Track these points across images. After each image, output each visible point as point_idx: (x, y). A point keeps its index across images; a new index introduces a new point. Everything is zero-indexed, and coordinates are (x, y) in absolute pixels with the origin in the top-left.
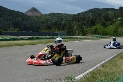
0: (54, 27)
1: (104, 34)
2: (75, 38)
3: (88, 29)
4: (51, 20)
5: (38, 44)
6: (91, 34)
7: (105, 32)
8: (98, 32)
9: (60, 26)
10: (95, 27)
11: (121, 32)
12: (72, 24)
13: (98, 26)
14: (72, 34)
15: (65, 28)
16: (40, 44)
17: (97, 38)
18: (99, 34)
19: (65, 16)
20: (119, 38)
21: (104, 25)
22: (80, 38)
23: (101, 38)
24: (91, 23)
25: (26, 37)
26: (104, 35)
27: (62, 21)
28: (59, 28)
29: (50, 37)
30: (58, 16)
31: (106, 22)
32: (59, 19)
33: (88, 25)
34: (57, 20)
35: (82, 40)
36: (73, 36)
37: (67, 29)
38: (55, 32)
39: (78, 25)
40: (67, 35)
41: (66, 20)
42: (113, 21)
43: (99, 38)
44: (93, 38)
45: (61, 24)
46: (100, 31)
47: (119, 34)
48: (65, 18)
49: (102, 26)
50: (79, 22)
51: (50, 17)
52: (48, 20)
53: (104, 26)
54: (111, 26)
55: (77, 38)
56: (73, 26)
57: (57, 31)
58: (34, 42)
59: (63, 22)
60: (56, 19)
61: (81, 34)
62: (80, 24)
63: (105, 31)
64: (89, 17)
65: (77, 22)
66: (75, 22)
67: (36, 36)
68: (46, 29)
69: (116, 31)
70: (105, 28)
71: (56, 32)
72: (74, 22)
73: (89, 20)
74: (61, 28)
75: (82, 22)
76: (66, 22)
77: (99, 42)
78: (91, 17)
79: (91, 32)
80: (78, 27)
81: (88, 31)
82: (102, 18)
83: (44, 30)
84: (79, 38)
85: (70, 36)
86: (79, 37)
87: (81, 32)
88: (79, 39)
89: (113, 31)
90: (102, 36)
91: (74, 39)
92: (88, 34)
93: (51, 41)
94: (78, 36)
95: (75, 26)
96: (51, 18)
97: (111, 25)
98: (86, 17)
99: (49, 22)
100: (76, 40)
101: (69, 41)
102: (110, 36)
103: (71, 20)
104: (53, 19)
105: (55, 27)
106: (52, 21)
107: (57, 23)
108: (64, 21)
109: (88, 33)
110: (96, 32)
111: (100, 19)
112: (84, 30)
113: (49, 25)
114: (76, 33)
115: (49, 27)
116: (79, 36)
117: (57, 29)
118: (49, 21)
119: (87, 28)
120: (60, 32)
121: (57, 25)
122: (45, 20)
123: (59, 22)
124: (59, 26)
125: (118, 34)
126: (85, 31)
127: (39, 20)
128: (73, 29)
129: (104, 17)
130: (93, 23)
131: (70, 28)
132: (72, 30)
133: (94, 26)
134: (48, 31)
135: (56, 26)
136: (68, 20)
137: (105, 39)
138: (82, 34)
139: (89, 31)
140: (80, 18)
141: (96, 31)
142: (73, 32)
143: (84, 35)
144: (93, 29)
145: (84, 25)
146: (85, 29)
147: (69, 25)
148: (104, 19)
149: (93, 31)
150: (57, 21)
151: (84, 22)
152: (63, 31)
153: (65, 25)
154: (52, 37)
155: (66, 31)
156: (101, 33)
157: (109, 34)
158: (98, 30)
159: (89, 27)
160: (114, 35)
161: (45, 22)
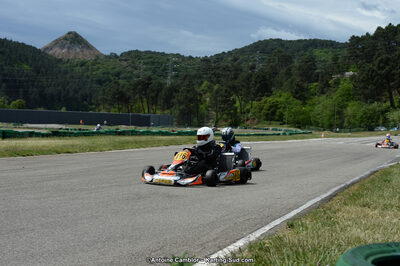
0: (137, 96)
1: (299, 123)
3: (248, 107)
4: (129, 75)
5: (83, 150)
6: (259, 122)
7: (302, 117)
8: (281, 115)
9: (157, 95)
10: (270, 99)
11: (354, 116)
12: (198, 90)
13: (280, 96)
14: (195, 120)
15: (174, 100)
16: (91, 150)
17: (279, 135)
18: (284, 123)
19: (176, 63)
20: (349, 136)
21: (301, 94)
23: (291, 134)
24: (258, 85)
26: (299, 127)
27: (165, 77)
28: (153, 101)
29: (123, 128)
30: (153, 63)
31: (305, 85)
32: (154, 72)
33: (248, 93)
34: (150, 73)
37: (180, 103)
38: (142, 114)
39: (217, 92)
40: (180, 125)
41: (177, 76)
42: (330, 82)
43: (284, 134)
44: (263, 135)
45: (161, 85)
46: (286, 113)
47: (350, 123)
48: (175, 70)
49: (291, 98)
50: (218, 82)
51: (125, 64)
52: (118, 75)
53: (298, 98)
54: (323, 97)
56: (201, 95)
57: (146, 111)
58: (72, 146)
59: (169, 82)
60: (145, 70)
61: (226, 120)
62: (224, 88)
63: (302, 114)
64: (253, 68)
65: (212, 82)
66: (206, 82)
67: (79, 124)
68: (110, 104)
69: (339, 113)
70: (304, 104)
71: (145, 113)
72: (202, 82)
73: (249, 78)
74: (160, 102)
75: (230, 83)
76: (179, 82)
77: (282, 149)
78: (259, 67)
79: (258, 115)
80: (215, 99)
81: (248, 111)
82: (294, 71)
83: (107, 106)
85: (189, 125)
87: (225, 116)
89: (327, 112)
90: (294, 129)
92: (248, 122)
95: (208, 94)
96: (129, 69)
97: (323, 93)
98: (242, 65)
99: (121, 82)
101: (185, 143)
102: (320, 130)
103: (195, 77)
104: (136, 72)
105: (141, 98)
106: (130, 78)
107: (148, 84)
108: (172, 77)
109: (248, 120)
110: (273, 116)
111: (289, 74)
112: (236, 109)
113: (120, 89)
114: (209, 118)
115: (122, 98)
116: (220, 126)
117: (148, 103)
118: (122, 76)
119: (246, 102)
120: (159, 113)
121: (148, 91)
122: (108, 73)
123: (153, 81)
124: (153, 94)
125: (345, 124)
126: (238, 111)
127: (89, 73)
128: (201, 106)
129: (300, 68)
130: (264, 87)
131: (191, 100)
132: (198, 107)
133: (268, 96)
134: (120, 109)
135: (145, 94)
136: (186, 76)
137: (303, 138)
138: (230, 121)
139: (252, 110)
140: (226, 69)
141: (274, 113)
142: (200, 112)
143: (234, 125)
144: (266, 106)
145: (237, 93)
146: (237, 104)
147: (188, 91)
148: (301, 75)
149: (265, 111)
150: (150, 79)
151: (236, 83)
152: (166, 112)
153: (174, 89)
154: (132, 128)
155: (176, 112)
156: (291, 119)
157: (317, 124)
158: (281, 110)
159: (253, 100)
160: (331, 127)
161: (110, 81)
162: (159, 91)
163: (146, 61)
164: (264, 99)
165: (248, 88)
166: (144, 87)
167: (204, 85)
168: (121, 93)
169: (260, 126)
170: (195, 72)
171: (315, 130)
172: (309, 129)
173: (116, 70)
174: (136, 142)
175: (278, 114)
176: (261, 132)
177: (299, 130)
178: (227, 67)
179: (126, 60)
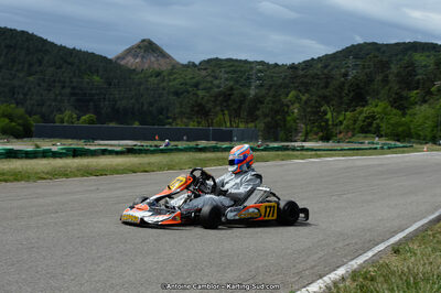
0: (218, 108)
1: (398, 135)
2: (294, 149)
3: (341, 118)
4: (209, 85)
5: (161, 168)
6: (353, 136)
7: (400, 129)
8: (378, 127)
9: (240, 107)
12: (285, 100)
13: (377, 106)
14: (281, 134)
15: (257, 113)
17: (376, 148)
18: (380, 136)
19: (260, 71)
21: (400, 104)
22: (312, 150)
23: (389, 148)
24: (352, 94)
25: (119, 146)
26: (398, 141)
27: (249, 87)
28: (236, 114)
29: (203, 143)
30: (235, 72)
31: (404, 93)
32: (237, 82)
33: (341, 103)
34: (231, 83)
35: (319, 156)
36: (287, 141)
37: (266, 116)
38: (223, 128)
39: (306, 103)
40: (265, 139)
41: (261, 85)
42: (433, 89)
43: (382, 148)
44: (358, 149)
45: (244, 96)
46: (383, 126)
48: (259, 78)
49: (389, 108)
50: (307, 91)
51: (204, 73)
52: (196, 85)
53: (397, 108)
54: (425, 107)
55: (303, 149)
56: (288, 106)
57: (228, 124)
59: (253, 92)
60: (227, 80)
61: (316, 134)
62: (314, 98)
63: (402, 125)
64: (346, 75)
65: (300, 92)
66: (293, 92)
68: (188, 118)
70: (404, 115)
71: (227, 127)
72: (289, 92)
73: (343, 83)
74: (244, 114)
75: (320, 93)
76: (264, 92)
77: (381, 165)
78: (352, 73)
79: (352, 127)
80: (305, 111)
81: (341, 123)
82: (391, 78)
83: (185, 120)
84: (308, 150)
85: (276, 140)
86: (307, 145)
87: (315, 129)
88: (310, 153)
89: (429, 123)
90: (393, 143)
91: (291, 153)
92: (341, 136)
93: (209, 160)
94: (304, 141)
95: (297, 105)
96: (209, 79)
97: (425, 101)
98: (333, 72)
99: (201, 93)
100: (297, 158)
101: (273, 159)
102: (421, 144)
103: (280, 86)
104: (216, 82)
105: (222, 111)
106: (210, 88)
107: (230, 95)
108: (257, 87)
109: (340, 133)
110: (369, 128)
111: (385, 81)
112: (328, 120)
113: (199, 101)
114: (297, 131)
115: (201, 111)
116: (310, 141)
117: (230, 116)
118: (201, 87)
119: (339, 113)
120: (242, 126)
121: (230, 103)
122: (186, 84)
123: (235, 92)
124: (235, 106)
126: (330, 123)
127: (165, 84)
128: (289, 118)
129: (398, 75)
130: (359, 96)
131: (277, 112)
132: (285, 121)
133: (364, 106)
134: (199, 123)
135: (227, 106)
136: (271, 86)
137: (403, 152)
138: (321, 134)
139: (345, 123)
140: (313, 77)
141: (370, 124)
142: (288, 126)
143: (326, 139)
144: (361, 117)
145: (328, 103)
146: (329, 116)
147: (274, 103)
148: (399, 83)
149: (360, 123)
150: (232, 89)
151: (327, 92)
152: (251, 125)
153: (258, 101)
154: (212, 143)
155: (261, 125)
156: (388, 131)
157: (418, 137)
158: (378, 121)
159: (346, 111)
160: (434, 140)
161: (188, 92)
162: (242, 102)
163: (227, 70)
164: (359, 109)
165: (341, 98)
166: (226, 98)
167: (291, 95)
168: (200, 105)
169: (353, 139)
170: (281, 81)
171: (417, 143)
172: (409, 142)
173: (194, 81)
174: (218, 159)
175: (375, 125)
176: (356, 146)
177: (398, 144)
178: (317, 74)
179: (205, 69)
